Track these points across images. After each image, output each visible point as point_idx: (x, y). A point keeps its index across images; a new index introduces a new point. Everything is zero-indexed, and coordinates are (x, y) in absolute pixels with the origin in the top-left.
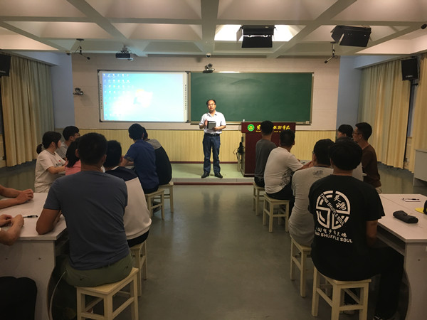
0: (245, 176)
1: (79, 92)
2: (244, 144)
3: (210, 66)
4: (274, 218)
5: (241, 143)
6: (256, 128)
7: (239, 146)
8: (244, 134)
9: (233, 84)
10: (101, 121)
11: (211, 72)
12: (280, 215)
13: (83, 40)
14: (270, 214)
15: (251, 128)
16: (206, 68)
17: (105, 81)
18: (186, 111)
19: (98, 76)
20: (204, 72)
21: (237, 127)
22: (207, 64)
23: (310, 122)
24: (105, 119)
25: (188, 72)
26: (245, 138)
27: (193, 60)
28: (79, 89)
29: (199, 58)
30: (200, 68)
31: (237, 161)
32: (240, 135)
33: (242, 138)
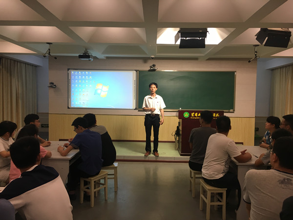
0: (181, 155)
1: (52, 85)
2: (180, 128)
3: (154, 66)
4: (211, 206)
5: (178, 127)
6: (190, 115)
7: (176, 129)
8: (181, 120)
9: (172, 80)
10: (68, 108)
11: (154, 70)
12: (216, 203)
13: (52, 44)
14: (208, 201)
15: (186, 115)
16: (151, 67)
17: (73, 77)
18: (135, 100)
19: (68, 74)
20: (149, 71)
21: (175, 114)
22: (151, 65)
23: (234, 110)
24: (72, 107)
25: (136, 71)
26: (181, 123)
27: (141, 61)
28: (52, 83)
29: (145, 60)
30: (146, 67)
31: (174, 140)
32: (177, 120)
33: (179, 123)
